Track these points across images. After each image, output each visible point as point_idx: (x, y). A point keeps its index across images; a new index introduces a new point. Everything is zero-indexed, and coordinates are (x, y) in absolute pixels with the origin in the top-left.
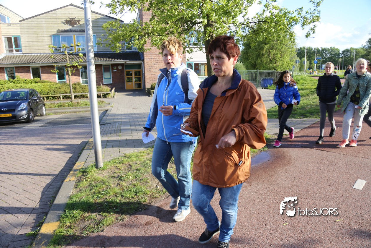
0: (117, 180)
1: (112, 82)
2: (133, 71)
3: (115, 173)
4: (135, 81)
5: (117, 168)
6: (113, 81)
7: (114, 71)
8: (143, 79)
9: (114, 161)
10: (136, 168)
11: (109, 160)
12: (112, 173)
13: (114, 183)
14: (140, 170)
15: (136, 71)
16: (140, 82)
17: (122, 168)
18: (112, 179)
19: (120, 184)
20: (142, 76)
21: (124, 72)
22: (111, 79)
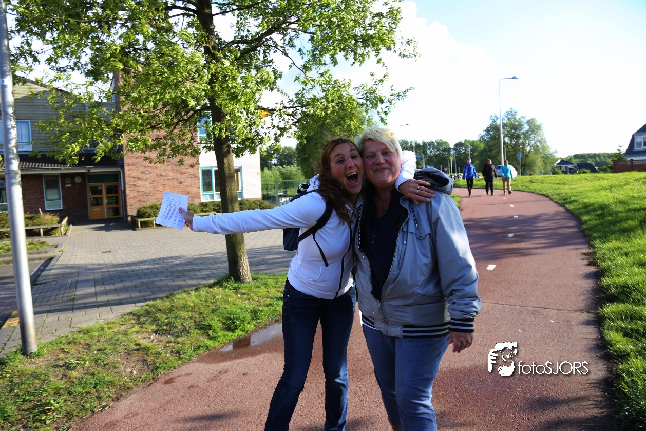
0: (62, 370)
1: (63, 207)
2: (103, 187)
3: (59, 359)
4: (108, 204)
5: (65, 351)
6: (63, 204)
7: (67, 186)
8: (122, 199)
9: (59, 341)
10: (98, 348)
11: (48, 340)
12: (54, 360)
13: (57, 376)
14: (105, 349)
15: (109, 186)
16: (116, 206)
17: (73, 351)
18: (53, 369)
19: (66, 376)
20: (120, 195)
21: (86, 188)
22: (61, 201)
